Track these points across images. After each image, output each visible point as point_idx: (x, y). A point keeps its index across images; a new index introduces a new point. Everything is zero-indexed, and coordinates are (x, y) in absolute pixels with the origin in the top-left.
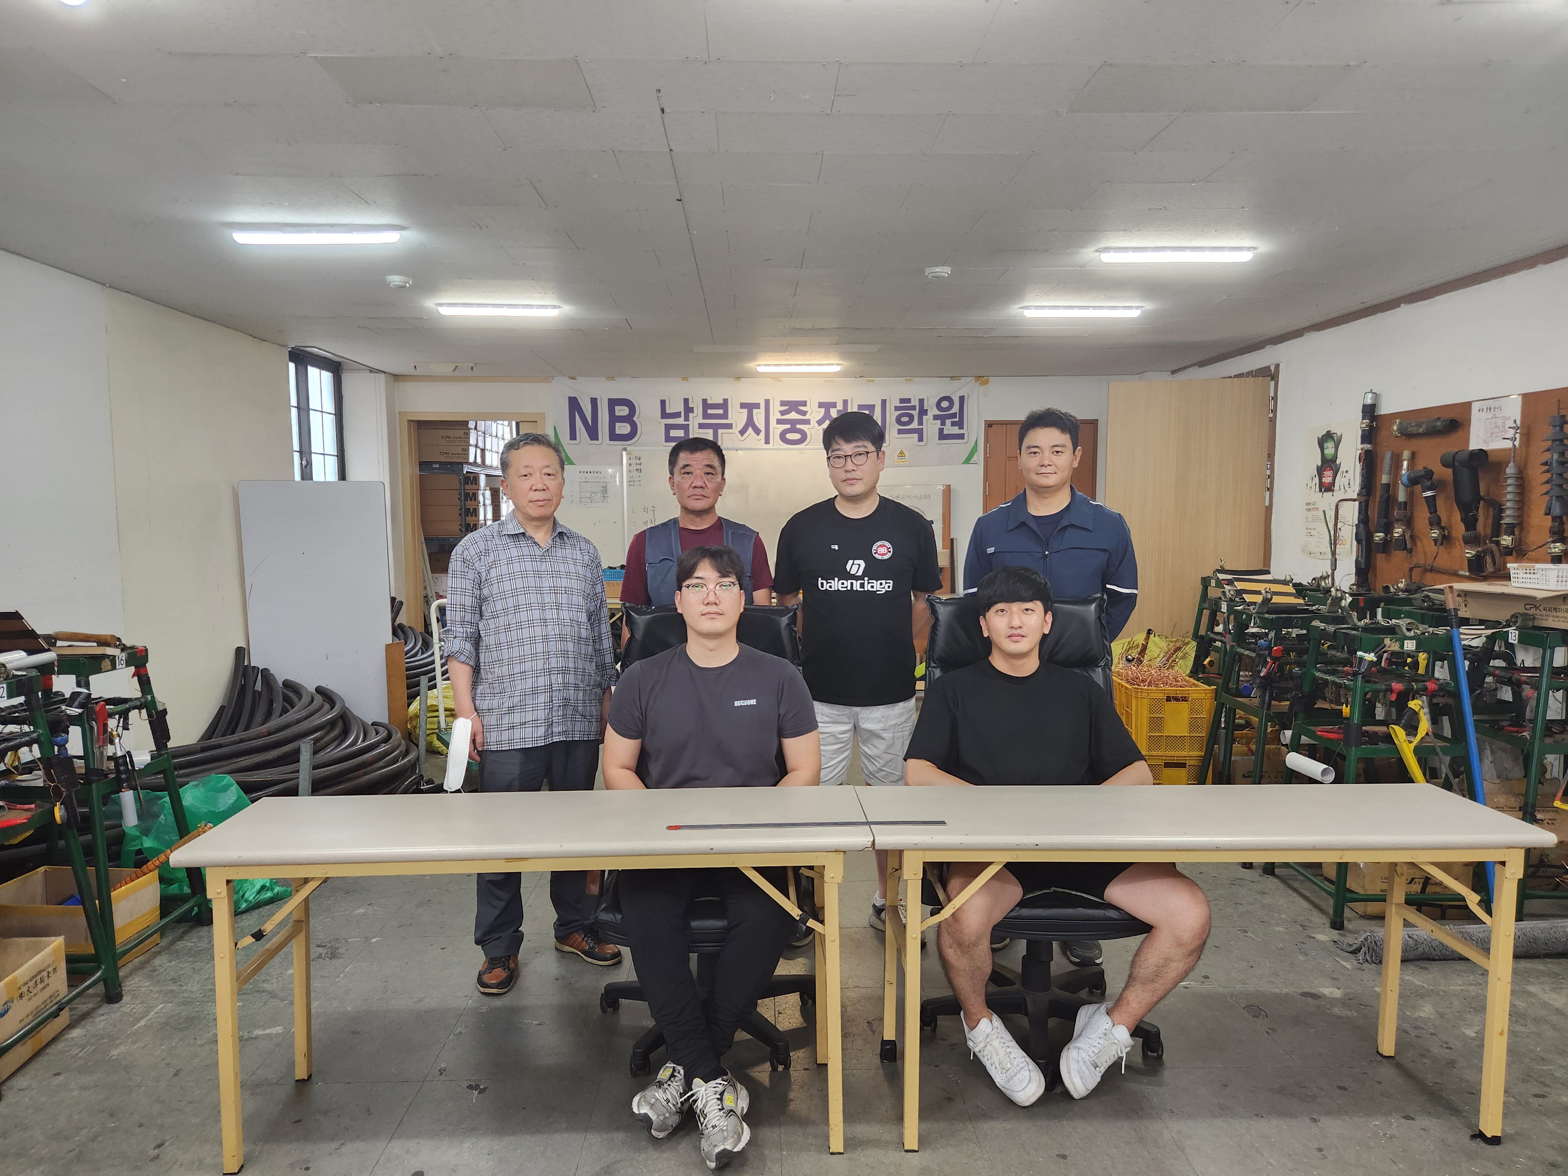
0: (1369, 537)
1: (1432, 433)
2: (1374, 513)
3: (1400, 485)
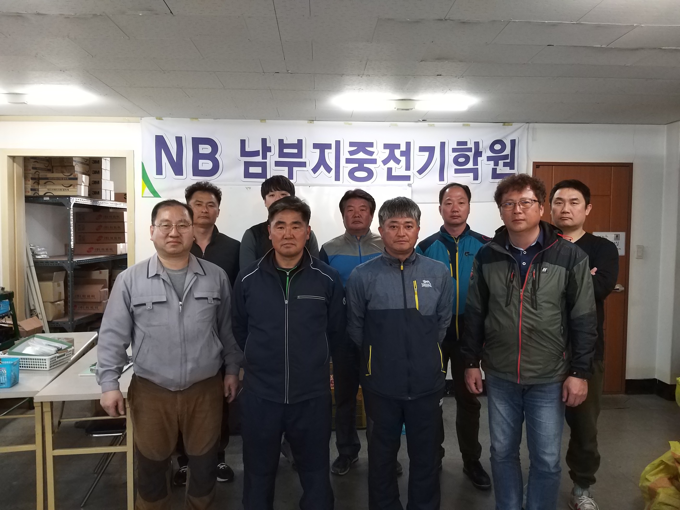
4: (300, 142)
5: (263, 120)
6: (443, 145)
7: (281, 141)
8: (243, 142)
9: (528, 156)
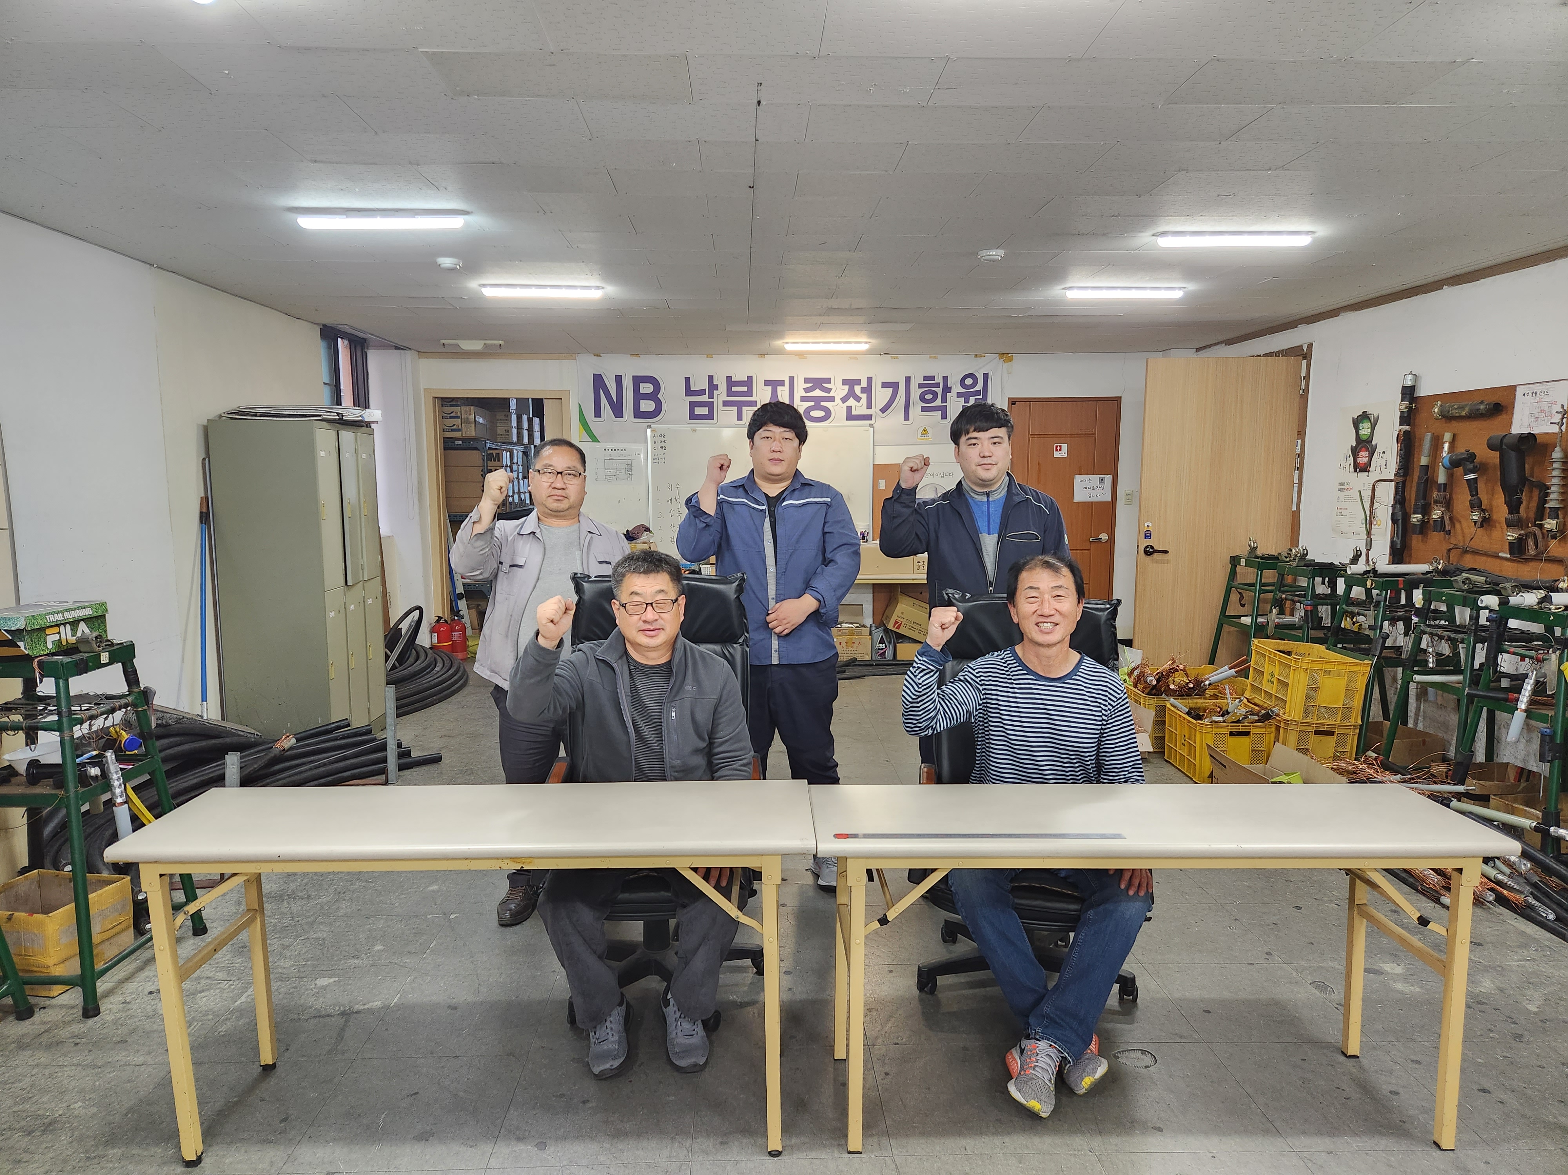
0: (1406, 517)
1: (1475, 416)
2: (1412, 495)
3: (1441, 468)
4: (750, 378)
5: (709, 356)
6: (908, 380)
7: (729, 378)
8: (688, 380)
9: (1002, 390)
